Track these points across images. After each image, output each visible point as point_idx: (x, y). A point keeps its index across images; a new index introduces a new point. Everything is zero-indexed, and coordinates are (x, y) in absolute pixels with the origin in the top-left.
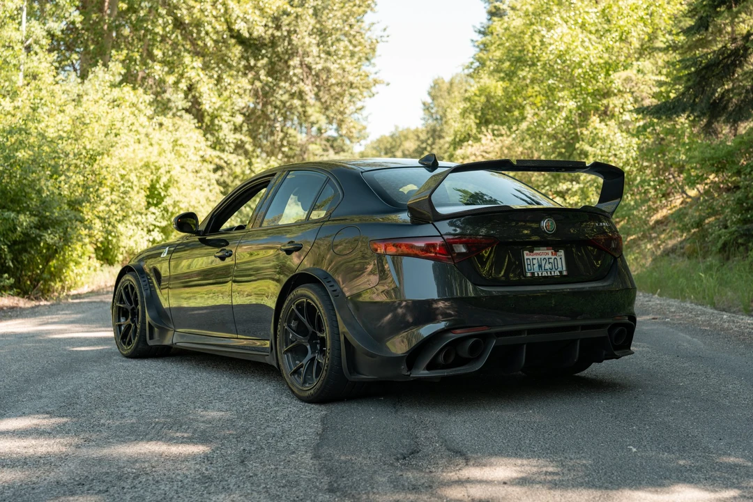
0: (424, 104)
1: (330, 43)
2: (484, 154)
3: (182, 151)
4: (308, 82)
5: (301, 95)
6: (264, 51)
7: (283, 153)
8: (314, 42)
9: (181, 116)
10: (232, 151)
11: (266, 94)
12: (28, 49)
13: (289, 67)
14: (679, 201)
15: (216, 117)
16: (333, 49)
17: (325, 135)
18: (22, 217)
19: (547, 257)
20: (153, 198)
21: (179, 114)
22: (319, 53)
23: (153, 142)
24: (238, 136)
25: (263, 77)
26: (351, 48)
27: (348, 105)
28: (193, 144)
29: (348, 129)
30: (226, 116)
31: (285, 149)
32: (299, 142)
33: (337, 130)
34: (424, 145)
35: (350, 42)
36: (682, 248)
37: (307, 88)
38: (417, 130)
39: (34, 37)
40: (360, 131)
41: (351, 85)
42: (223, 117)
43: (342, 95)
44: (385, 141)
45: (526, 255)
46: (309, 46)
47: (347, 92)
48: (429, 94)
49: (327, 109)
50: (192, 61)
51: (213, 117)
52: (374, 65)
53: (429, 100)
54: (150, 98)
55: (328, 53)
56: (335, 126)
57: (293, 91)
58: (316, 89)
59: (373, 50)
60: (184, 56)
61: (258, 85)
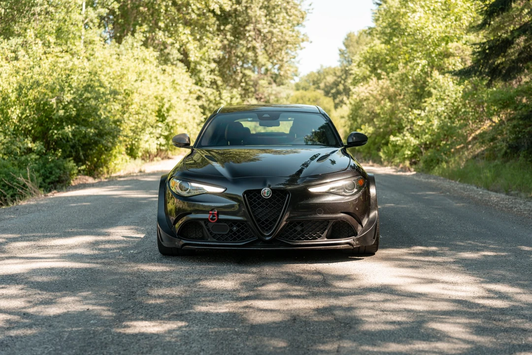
0: (340, 51)
1: (273, 15)
2: (371, 92)
3: (178, 87)
4: (259, 40)
5: (254, 49)
6: (230, 20)
7: (242, 87)
8: (263, 14)
9: (176, 65)
10: (209, 86)
11: (231, 48)
12: (86, 25)
13: (246, 30)
14: (488, 125)
15: (199, 64)
16: (274, 19)
17: (270, 74)
18: (90, 130)
20: (160, 117)
21: (175, 63)
22: (266, 21)
23: (160, 82)
24: (212, 77)
25: (228, 37)
26: (288, 17)
27: (285, 56)
28: (184, 83)
29: (286, 71)
30: (205, 63)
32: (252, 79)
33: (278, 71)
34: (339, 80)
35: (287, 13)
37: (258, 45)
38: (334, 69)
39: (90, 18)
40: (294, 72)
41: (287, 42)
42: (203, 64)
43: (281, 49)
44: (313, 76)
46: (260, 16)
47: (284, 47)
48: (344, 43)
49: (271, 58)
50: (184, 30)
51: (196, 64)
52: (304, 26)
53: (344, 48)
54: (157, 54)
55: (272, 21)
57: (249, 46)
58: (264, 45)
59: (303, 18)
60: (179, 27)
61: (226, 42)
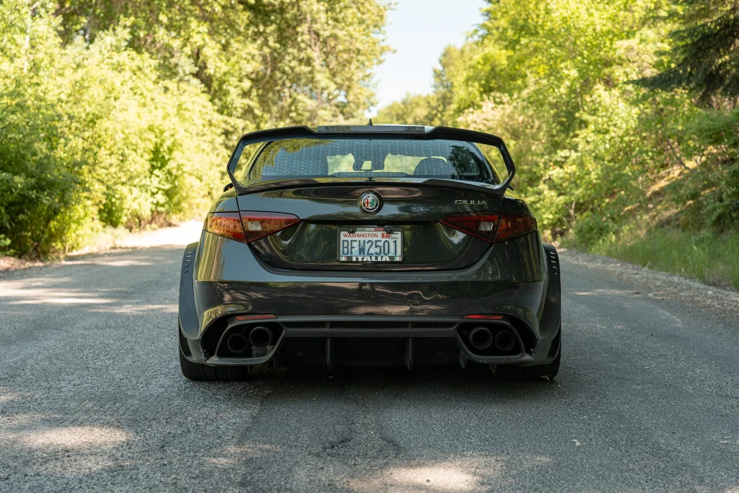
0: (435, 72)
1: (338, 10)
3: (187, 114)
4: (317, 49)
5: (308, 62)
6: (273, 18)
7: (291, 118)
8: (322, 8)
9: (188, 81)
10: (239, 115)
11: (274, 60)
12: (35, 13)
13: (297, 33)
14: (677, 172)
15: (224, 82)
16: (340, 16)
17: (334, 102)
18: (17, 179)
19: (374, 239)
20: (157, 161)
21: (186, 78)
22: (327, 20)
23: (158, 106)
24: (246, 101)
25: (271, 43)
26: (359, 15)
27: (355, 72)
28: (198, 108)
29: (355, 95)
30: (234, 81)
31: (293, 115)
32: (309, 108)
33: (346, 97)
34: (435, 112)
35: (358, 9)
36: (677, 220)
37: (316, 54)
38: (428, 97)
39: (41, 1)
40: (368, 98)
41: (359, 52)
42: (231, 82)
43: (349, 62)
44: (397, 108)
45: (344, 236)
46: (317, 13)
47: (354, 59)
48: (440, 62)
49: (334, 75)
50: (198, 26)
51: (222, 83)
52: (384, 32)
53: (440, 68)
54: (155, 63)
55: (336, 20)
56: (343, 93)
57: (301, 57)
58: (324, 56)
59: (382, 17)
60: (190, 21)
61: (267, 50)
